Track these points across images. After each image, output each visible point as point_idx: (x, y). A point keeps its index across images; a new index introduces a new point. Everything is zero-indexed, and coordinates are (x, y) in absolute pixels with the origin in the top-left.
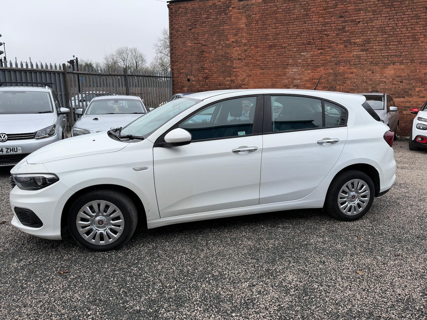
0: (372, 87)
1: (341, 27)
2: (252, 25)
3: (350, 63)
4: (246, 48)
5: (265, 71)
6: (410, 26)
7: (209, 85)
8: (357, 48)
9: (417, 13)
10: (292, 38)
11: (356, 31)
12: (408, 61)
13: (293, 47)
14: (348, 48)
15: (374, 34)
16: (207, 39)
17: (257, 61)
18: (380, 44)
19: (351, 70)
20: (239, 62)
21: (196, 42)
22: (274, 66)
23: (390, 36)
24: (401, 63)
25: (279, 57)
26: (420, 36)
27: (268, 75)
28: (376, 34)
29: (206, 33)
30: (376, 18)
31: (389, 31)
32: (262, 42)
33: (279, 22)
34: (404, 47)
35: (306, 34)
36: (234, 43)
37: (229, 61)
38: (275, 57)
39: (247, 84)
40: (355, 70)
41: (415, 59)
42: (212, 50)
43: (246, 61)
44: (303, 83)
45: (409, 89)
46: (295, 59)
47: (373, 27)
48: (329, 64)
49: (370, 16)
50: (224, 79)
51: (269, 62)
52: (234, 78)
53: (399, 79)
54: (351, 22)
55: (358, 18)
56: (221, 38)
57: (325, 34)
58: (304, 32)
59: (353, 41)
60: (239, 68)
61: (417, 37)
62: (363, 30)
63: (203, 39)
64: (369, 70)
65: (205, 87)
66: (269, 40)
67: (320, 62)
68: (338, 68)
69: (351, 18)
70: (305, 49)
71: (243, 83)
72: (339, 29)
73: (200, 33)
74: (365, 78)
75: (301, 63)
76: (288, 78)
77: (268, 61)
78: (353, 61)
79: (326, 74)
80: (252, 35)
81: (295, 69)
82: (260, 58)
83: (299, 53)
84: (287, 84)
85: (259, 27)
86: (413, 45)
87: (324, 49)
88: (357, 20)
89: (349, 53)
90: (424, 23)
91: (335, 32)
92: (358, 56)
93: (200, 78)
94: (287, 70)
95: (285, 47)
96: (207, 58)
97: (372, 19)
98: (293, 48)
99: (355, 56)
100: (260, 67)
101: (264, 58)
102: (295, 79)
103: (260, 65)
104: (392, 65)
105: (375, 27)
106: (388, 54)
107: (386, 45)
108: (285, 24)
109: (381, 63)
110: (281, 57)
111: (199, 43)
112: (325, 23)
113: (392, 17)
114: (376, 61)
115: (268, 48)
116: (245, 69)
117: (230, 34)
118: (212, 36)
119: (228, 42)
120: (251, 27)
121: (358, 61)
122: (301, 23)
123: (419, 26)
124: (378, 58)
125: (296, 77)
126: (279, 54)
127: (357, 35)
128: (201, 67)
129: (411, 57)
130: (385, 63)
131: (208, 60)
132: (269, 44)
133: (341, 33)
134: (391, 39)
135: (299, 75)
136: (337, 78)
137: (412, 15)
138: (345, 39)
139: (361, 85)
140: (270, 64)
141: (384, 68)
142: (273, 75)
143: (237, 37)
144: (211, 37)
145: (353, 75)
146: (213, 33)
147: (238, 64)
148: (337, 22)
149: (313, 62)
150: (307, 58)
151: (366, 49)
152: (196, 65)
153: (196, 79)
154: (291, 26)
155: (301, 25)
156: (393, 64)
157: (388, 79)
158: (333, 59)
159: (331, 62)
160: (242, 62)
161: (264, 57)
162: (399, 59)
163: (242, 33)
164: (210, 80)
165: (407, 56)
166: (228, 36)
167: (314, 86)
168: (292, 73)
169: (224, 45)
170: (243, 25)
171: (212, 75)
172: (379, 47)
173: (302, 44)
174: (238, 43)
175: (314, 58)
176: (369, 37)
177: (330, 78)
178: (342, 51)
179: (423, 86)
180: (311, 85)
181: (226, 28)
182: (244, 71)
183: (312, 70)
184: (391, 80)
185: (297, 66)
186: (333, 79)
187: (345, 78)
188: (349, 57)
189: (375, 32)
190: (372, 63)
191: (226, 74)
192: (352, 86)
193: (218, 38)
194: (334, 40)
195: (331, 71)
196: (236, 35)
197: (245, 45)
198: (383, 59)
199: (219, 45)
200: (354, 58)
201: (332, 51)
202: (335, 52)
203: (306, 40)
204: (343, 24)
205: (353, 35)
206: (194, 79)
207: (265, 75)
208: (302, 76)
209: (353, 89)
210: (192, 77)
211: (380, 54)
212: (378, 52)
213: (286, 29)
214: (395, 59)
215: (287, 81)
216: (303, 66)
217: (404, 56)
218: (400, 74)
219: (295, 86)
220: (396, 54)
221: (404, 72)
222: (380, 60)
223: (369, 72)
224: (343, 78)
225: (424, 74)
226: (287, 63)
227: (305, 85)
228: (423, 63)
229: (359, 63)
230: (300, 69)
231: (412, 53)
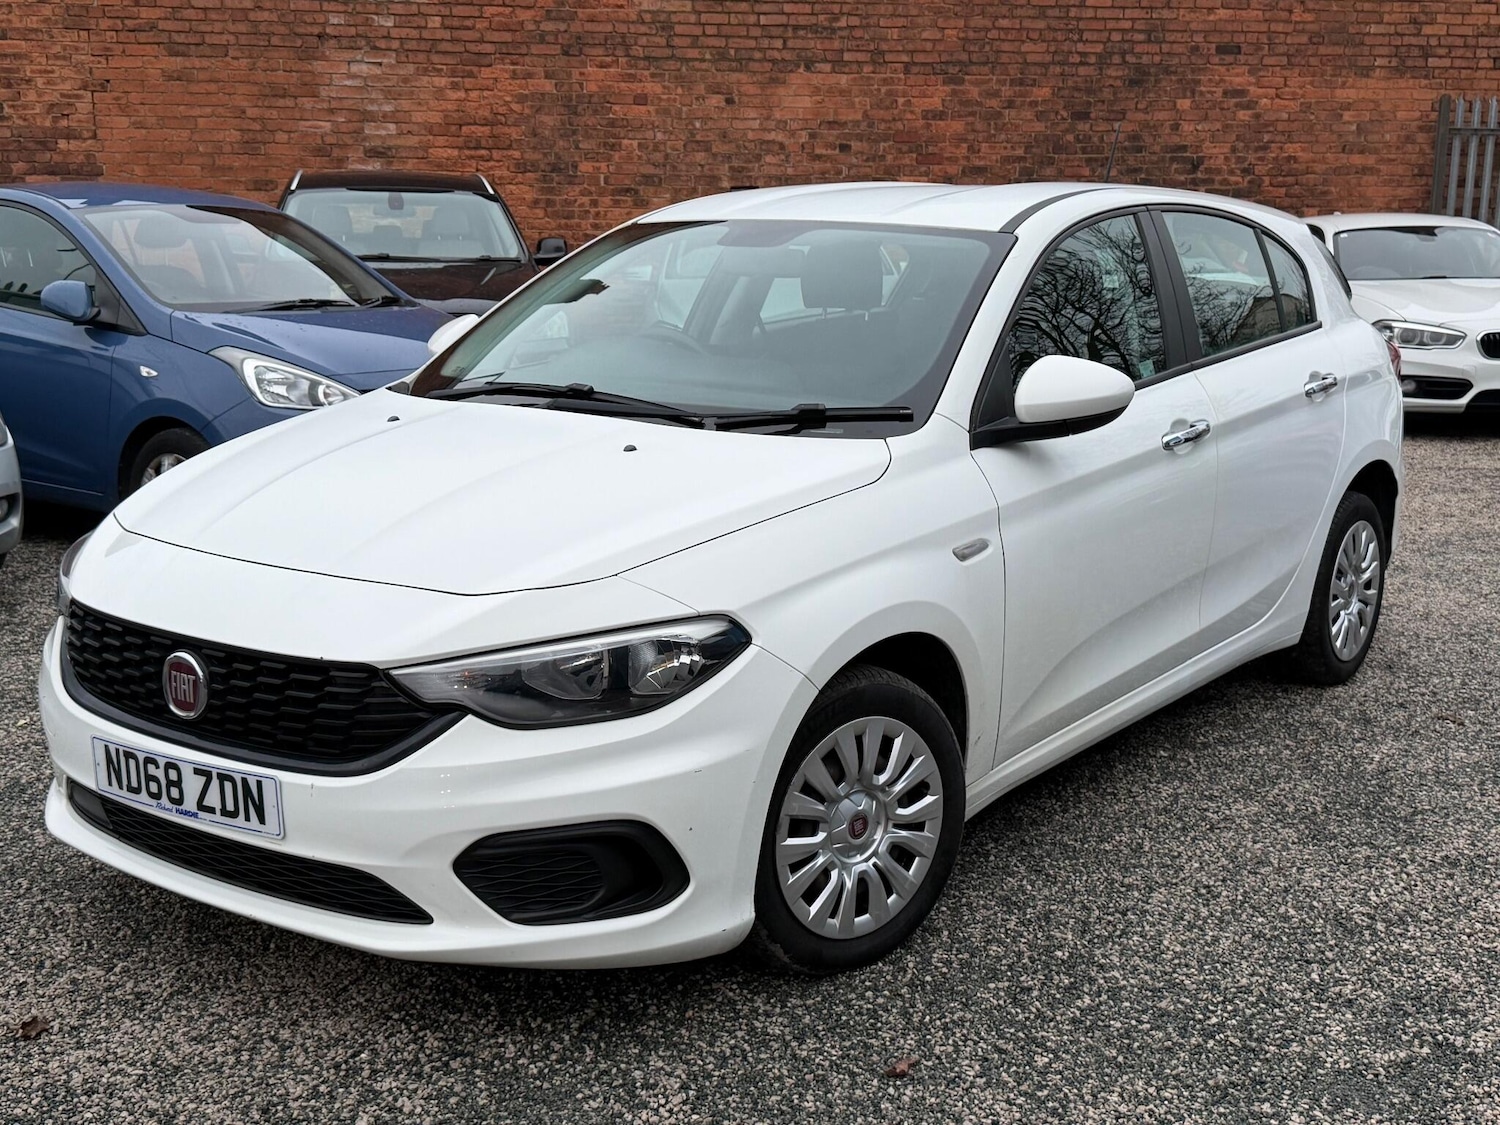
0: (731, 168)
3: (632, 53)
5: (197, 63)
12: (861, 57)
17: (136, 4)
19: (636, 87)
22: (243, 40)
24: (838, 65)
27: (212, 87)
39: (88, 134)
40: (652, 88)
41: (884, 47)
44: (413, 141)
46: (359, 8)
48: (534, 49)
53: (833, 135)
60: (26, 34)
64: (715, 90)
67: (491, 36)
68: (575, 73)
71: (64, 123)
74: (698, 125)
76: (332, 111)
78: (643, 40)
79: (521, 99)
81: (361, 61)
84: (328, 140)
92: (663, 17)
94: (318, 66)
99: (647, 17)
100: (164, 38)
102: (368, 117)
103: (162, 25)
104: (801, 70)
106: (784, 18)
109: (760, 61)
114: (737, 49)
116: (67, 41)
121: (664, 41)
124: (747, 37)
125: (375, 108)
129: (872, 39)
130: (774, 61)
135: (390, 94)
136: (576, 120)
139: (688, 160)
140: (218, 27)
141: (774, 81)
142: (243, 88)
145: (651, 108)
149: (457, 34)
150: (424, 9)
156: (808, 68)
158: (549, 26)
159: (542, 40)
162: (827, 44)
165: (858, 33)
167: (472, 157)
168: (348, 83)
177: (546, 118)
179: (923, 169)
180: (456, 152)
182: (64, 58)
183: (453, 73)
184: (804, 137)
185: (375, 48)
186: (558, 124)
187: (612, 123)
188: (624, 22)
190: (721, 56)
195: (548, 86)
198: (765, 43)
200: (643, 29)
207: (195, 88)
208: (405, 104)
209: (652, 176)
212: (743, 6)
214: (812, 44)
215: (328, 124)
216: (404, 53)
217: (844, 33)
218: (836, 113)
219: (373, 153)
220: (813, 20)
221: (852, 105)
222: (752, 43)
223: (716, 100)
224: (604, 122)
225: (924, 118)
226: (316, 30)
227: (426, 149)
228: (915, 69)
229: (668, 52)
230: (391, 66)
231: (873, 21)
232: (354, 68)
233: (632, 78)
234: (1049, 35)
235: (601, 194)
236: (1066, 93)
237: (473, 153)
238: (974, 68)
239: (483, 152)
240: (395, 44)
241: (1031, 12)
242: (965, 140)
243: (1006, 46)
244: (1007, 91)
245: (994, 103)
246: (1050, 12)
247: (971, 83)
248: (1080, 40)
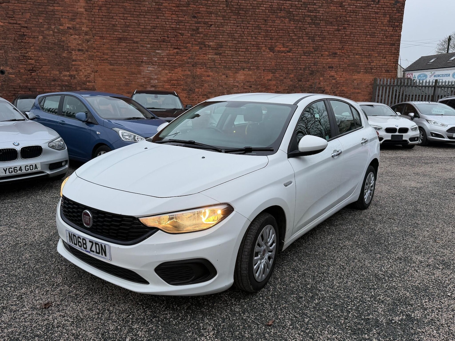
0: (227, 91)
1: (195, 28)
2: (94, 11)
3: (207, 66)
4: (87, 37)
5: (116, 67)
6: (254, 35)
7: (37, 80)
8: (211, 51)
10: (144, 32)
11: (209, 33)
12: (254, 68)
14: (203, 51)
15: (225, 39)
16: (29, 20)
17: (104, 54)
18: (231, 49)
20: (79, 53)
21: (12, 21)
22: (126, 62)
23: (239, 42)
24: (250, 69)
25: (131, 52)
26: (262, 46)
27: (119, 72)
28: (227, 39)
29: (27, 11)
30: (226, 24)
31: (237, 37)
32: (108, 33)
33: (127, 13)
34: (251, 54)
35: (160, 30)
36: (71, 29)
37: (66, 51)
38: (126, 52)
39: (93, 81)
40: (211, 74)
41: (259, 66)
42: (38, 34)
43: (89, 53)
44: (161, 84)
46: (150, 56)
47: (224, 32)
48: (186, 65)
49: (220, 21)
50: (60, 73)
51: (120, 57)
52: (75, 73)
53: (248, 84)
54: (204, 24)
56: (51, 21)
57: (180, 33)
58: (157, 28)
59: (207, 43)
60: (81, 61)
61: (260, 46)
62: (216, 33)
63: (22, 18)
64: (224, 74)
65: (31, 82)
66: (117, 32)
67: (177, 62)
68: (195, 70)
69: (203, 20)
70: (160, 46)
71: (88, 79)
72: (193, 30)
74: (220, 81)
76: (144, 77)
77: (118, 56)
78: (209, 64)
79: (183, 76)
80: (95, 23)
81: (150, 67)
82: (108, 52)
83: (154, 51)
84: (143, 84)
85: (103, 14)
86: (257, 53)
87: (180, 49)
88: (209, 23)
89: (205, 56)
90: (264, 33)
91: (189, 32)
92: (213, 59)
93: (22, 71)
94: (141, 68)
95: (137, 41)
96: (31, 45)
97: (223, 24)
98: (147, 44)
99: (210, 59)
100: (109, 62)
101: (113, 52)
102: (151, 79)
103: (109, 59)
105: (226, 32)
106: (238, 60)
107: (236, 51)
108: (135, 16)
109: (233, 68)
110: (133, 52)
111: (16, 23)
112: (178, 21)
113: (239, 25)
114: (228, 66)
115: (117, 41)
116: (89, 62)
117: (63, 17)
119: (61, 27)
120: (93, 13)
121: (213, 64)
122: (153, 17)
123: (261, 36)
124: (231, 63)
125: (153, 77)
126: (131, 49)
127: (210, 38)
128: (21, 55)
129: (257, 64)
130: (236, 68)
131: (32, 47)
132: (118, 36)
133: (195, 33)
134: (239, 45)
135: (156, 74)
136: (195, 80)
137: (255, 26)
138: (199, 40)
140: (120, 60)
141: (236, 72)
142: (126, 72)
143: (75, 23)
144: (35, 17)
145: (210, 78)
146: (37, 12)
147: (78, 55)
148: (191, 22)
149: (170, 62)
150: (163, 56)
151: (219, 53)
152: (13, 52)
153: (15, 71)
154: (142, 19)
155: (153, 20)
156: (243, 70)
157: (240, 83)
158: (189, 60)
159: (188, 63)
160: (84, 54)
161: (112, 50)
162: (247, 65)
163: (80, 18)
164: (38, 74)
165: (254, 63)
166: (61, 19)
168: (147, 72)
169: (56, 31)
170: (81, 9)
171: (40, 67)
172: (231, 52)
173: (156, 40)
174: (76, 30)
175: (170, 57)
176: (221, 41)
177: (188, 80)
178: (197, 53)
180: (170, 86)
181: (57, 10)
182: (88, 66)
183: (169, 70)
184: (242, 84)
185: (153, 64)
186: (191, 81)
187: (202, 81)
188: (205, 60)
189: (226, 37)
190: (225, 67)
191: (62, 67)
194: (189, 40)
195: (189, 73)
196: (72, 20)
197: (86, 33)
198: (234, 65)
199: (48, 29)
200: (209, 61)
201: (188, 51)
202: (191, 53)
203: (160, 37)
204: (197, 25)
205: (207, 38)
206: (11, 71)
207: (115, 72)
208: (159, 76)
209: (210, 92)
210: (8, 68)
212: (230, 57)
213: (136, 21)
214: (244, 65)
215: (143, 80)
216: (159, 66)
217: (251, 63)
218: (249, 79)
219: (152, 86)
220: (245, 60)
221: (252, 78)
222: (232, 65)
223: (224, 76)
225: (267, 81)
226: (141, 61)
227: (163, 85)
228: (265, 70)
229: (214, 66)
230: (156, 68)
231: (257, 60)
232: (149, 69)
233: (206, 71)
234: (293, 64)
235: (200, 96)
236: (297, 76)
237: (173, 87)
238: (278, 71)
239: (175, 86)
240: (157, 64)
241: (290, 59)
242: (276, 85)
243: (285, 66)
244: (284, 75)
245: (282, 78)
246: (294, 59)
247: (277, 73)
248: (300, 65)
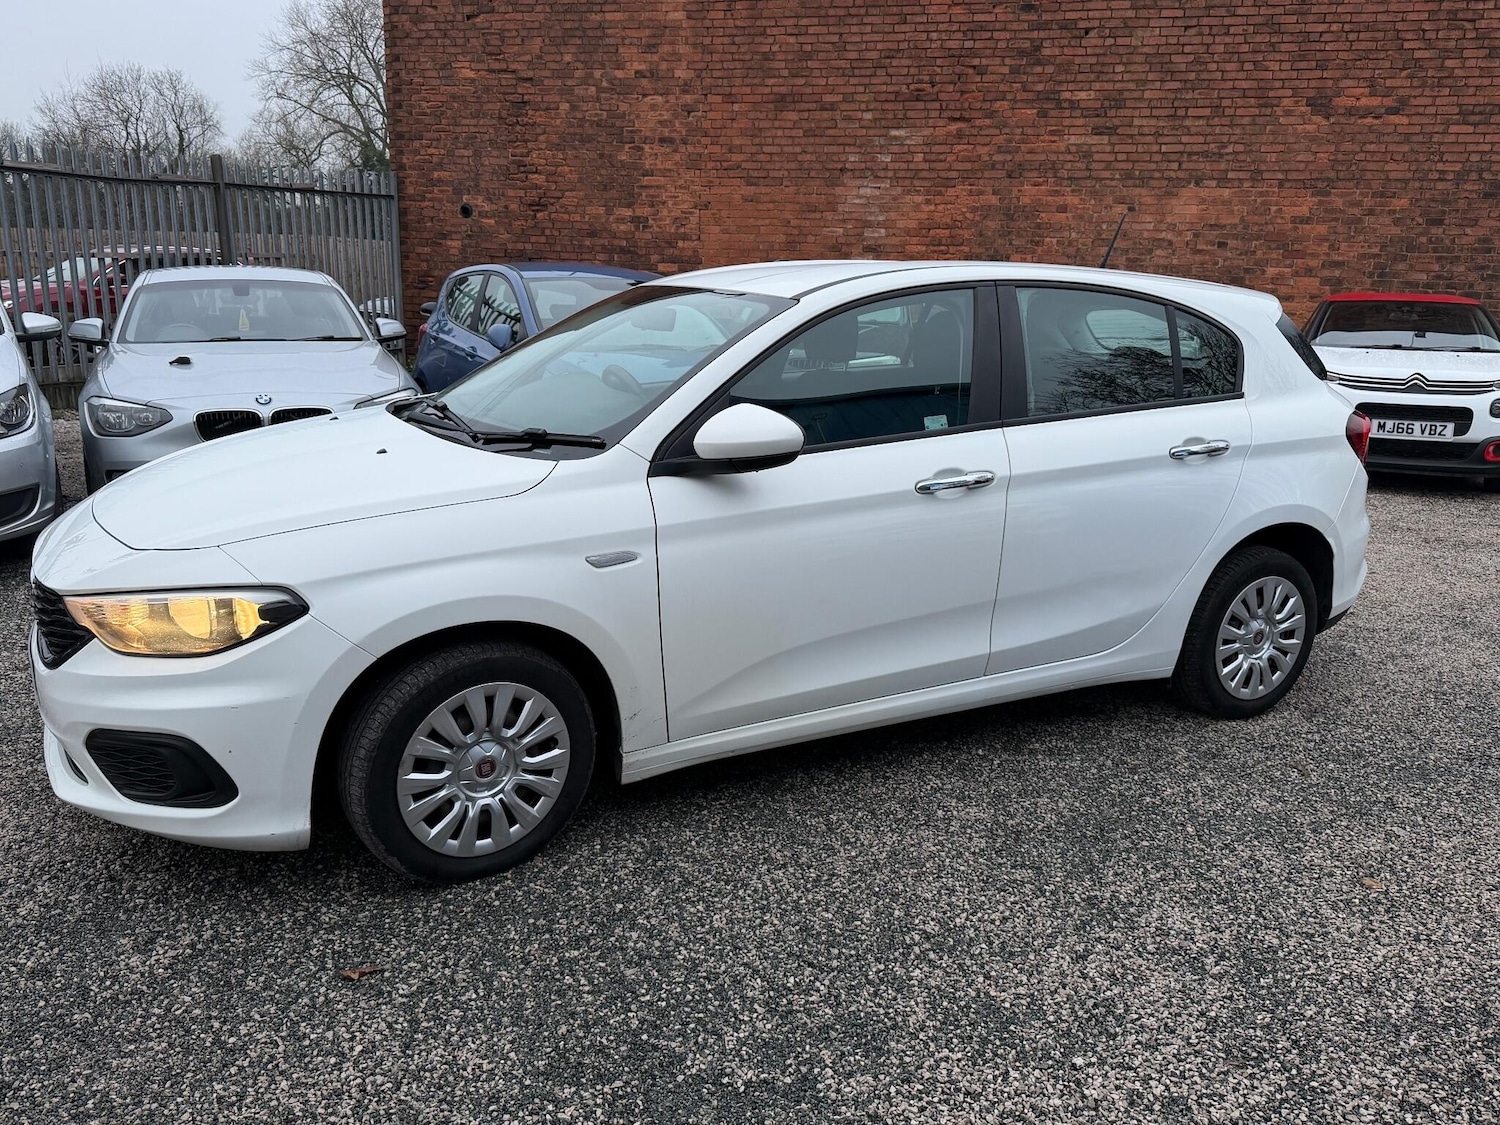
0: (1128, 259)
1: (1027, 44)
2: (712, 15)
3: (1059, 175)
4: (688, 98)
5: (763, 190)
6: (1250, 57)
7: (548, 232)
8: (1081, 122)
9: (1271, 11)
10: (857, 72)
11: (1078, 60)
12: (1242, 175)
13: (863, 106)
14: (1053, 121)
15: (1135, 77)
16: (540, 57)
17: (730, 151)
18: (1156, 112)
19: (1060, 200)
20: (663, 150)
21: (496, 66)
22: (793, 174)
23: (1189, 85)
24: (1223, 181)
25: (812, 140)
26: (1280, 93)
27: (771, 206)
28: (1143, 76)
29: (535, 33)
30: (1143, 22)
31: (1183, 67)
32: (748, 81)
33: (809, 12)
34: (1231, 126)
35: (908, 62)
36: (644, 77)
37: (627, 146)
38: (797, 141)
39: (694, 238)
40: (1072, 200)
41: (1263, 167)
42: (557, 99)
43: (690, 148)
44: (895, 241)
45: (1247, 271)
46: (869, 150)
47: (1133, 51)
48: (987, 174)
49: (1123, 12)
50: (609, 212)
51: (776, 158)
52: (647, 211)
53: (1213, 235)
54: (1061, 28)
55: (1083, 15)
56: (595, 58)
57: (974, 67)
58: (900, 55)
59: (1067, 95)
60: (664, 173)
61: (1271, 94)
62: (1101, 59)
63: (523, 55)
64: (1121, 201)
65: (533, 239)
66: (774, 77)
67: (956, 166)
68: (1015, 190)
69: (1059, 16)
70: (905, 115)
71: (682, 230)
72: (1022, 53)
73: (509, 30)
74: (1104, 227)
75: (891, 166)
76: (844, 221)
77: (771, 154)
78: (1069, 166)
79: (974, 210)
80: (711, 53)
81: (867, 186)
82: (743, 142)
83: (884, 131)
84: (841, 240)
85: (738, 23)
86: (1260, 120)
87: (968, 120)
88: (1082, 25)
89: (1055, 138)
90: (1293, 47)
91: (1007, 61)
92: (1085, 148)
93: (513, 207)
94: (838, 190)
95: (832, 104)
96: (539, 130)
97: (1130, 24)
98: (863, 111)
99: (1073, 149)
100: (744, 174)
101: (757, 140)
102: (867, 224)
103: (744, 165)
104: (1192, 186)
105: (1140, 51)
106: (1180, 148)
107: (1174, 116)
108: (832, 21)
109: (1158, 179)
110: (818, 140)
111: (505, 71)
112: (972, 26)
113: (1194, 22)
114: (1141, 171)
115: (771, 106)
116: (688, 177)
117: (626, 42)
118: (556, 45)
119: (619, 74)
120: (707, 23)
121: (1084, 166)
122: (888, 20)
123: (1278, 57)
124: (1150, 161)
125: (873, 218)
126: (811, 129)
127: (1080, 77)
128: (514, 162)
129: (1253, 162)
130: (1170, 179)
131: (542, 138)
132: (775, 89)
133: (1028, 64)
134: (1189, 96)
135: (883, 209)
136: (1012, 224)
137: (1259, 20)
138: (1040, 87)
139: (1094, 253)
140: (778, 166)
141: (1169, 194)
142: (789, 207)
143: (655, 58)
144: (553, 49)
145: (1069, 215)
146: (560, 34)
147: (659, 157)
148: (1015, 26)
149: (933, 165)
150: (912, 149)
151: (1110, 128)
152: (495, 153)
153: (495, 207)
154: (855, 29)
155: (888, 29)
156: (1197, 184)
157: (1180, 233)
158: (998, 158)
159: (993, 167)
160: (675, 151)
161: (756, 136)
162: (1215, 166)
163: (672, 43)
164: (553, 216)
165: (1242, 157)
166: (621, 50)
168: (857, 201)
169: (605, 84)
170: (676, 14)
171: (559, 194)
172: (1153, 122)
173: (892, 97)
174: (658, 79)
175: (935, 149)
176: (1118, 86)
177: (990, 223)
178: (1030, 131)
179: (1288, 262)
180: (924, 248)
181: (611, 21)
182: (685, 188)
183: (928, 193)
184: (1189, 236)
185: (877, 177)
186: (999, 227)
187: (1039, 226)
188: (1055, 153)
189: (1140, 68)
190: (1128, 176)
191: (614, 193)
192: (1063, 254)
193: (582, 57)
194: (1002, 87)
195: (994, 200)
196: (651, 48)
197: (686, 88)
198: (1164, 165)
199: (586, 81)
200: (1069, 157)
201: (996, 127)
202: (1007, 130)
203: (908, 85)
204: (1035, 34)
205: (1069, 77)
206: (487, 207)
207: (761, 207)
208: (893, 215)
210: (480, 199)
211: (1155, 148)
212: (1149, 139)
213: (836, 38)
214: (1202, 166)
215: (841, 229)
216: (896, 180)
217: (1230, 157)
218: (1217, 219)
219: (869, 248)
220: (1206, 147)
221: (1231, 212)
222: (1153, 166)
223: (1121, 209)
224: (1033, 225)
225: (1293, 222)
226: (840, 166)
227: (903, 246)
228: (1288, 185)
229: (1087, 174)
230: (886, 189)
231: (1255, 148)
232: (862, 191)
233: (1057, 193)
234: (1412, 157)
236: (1422, 203)
238: (1340, 184)
239: (942, 248)
241: (1397, 139)
242: (1327, 240)
243: (1371, 166)
244: (1368, 202)
245: (1356, 211)
246: (1415, 138)
247: (1337, 195)
248: (1441, 161)
